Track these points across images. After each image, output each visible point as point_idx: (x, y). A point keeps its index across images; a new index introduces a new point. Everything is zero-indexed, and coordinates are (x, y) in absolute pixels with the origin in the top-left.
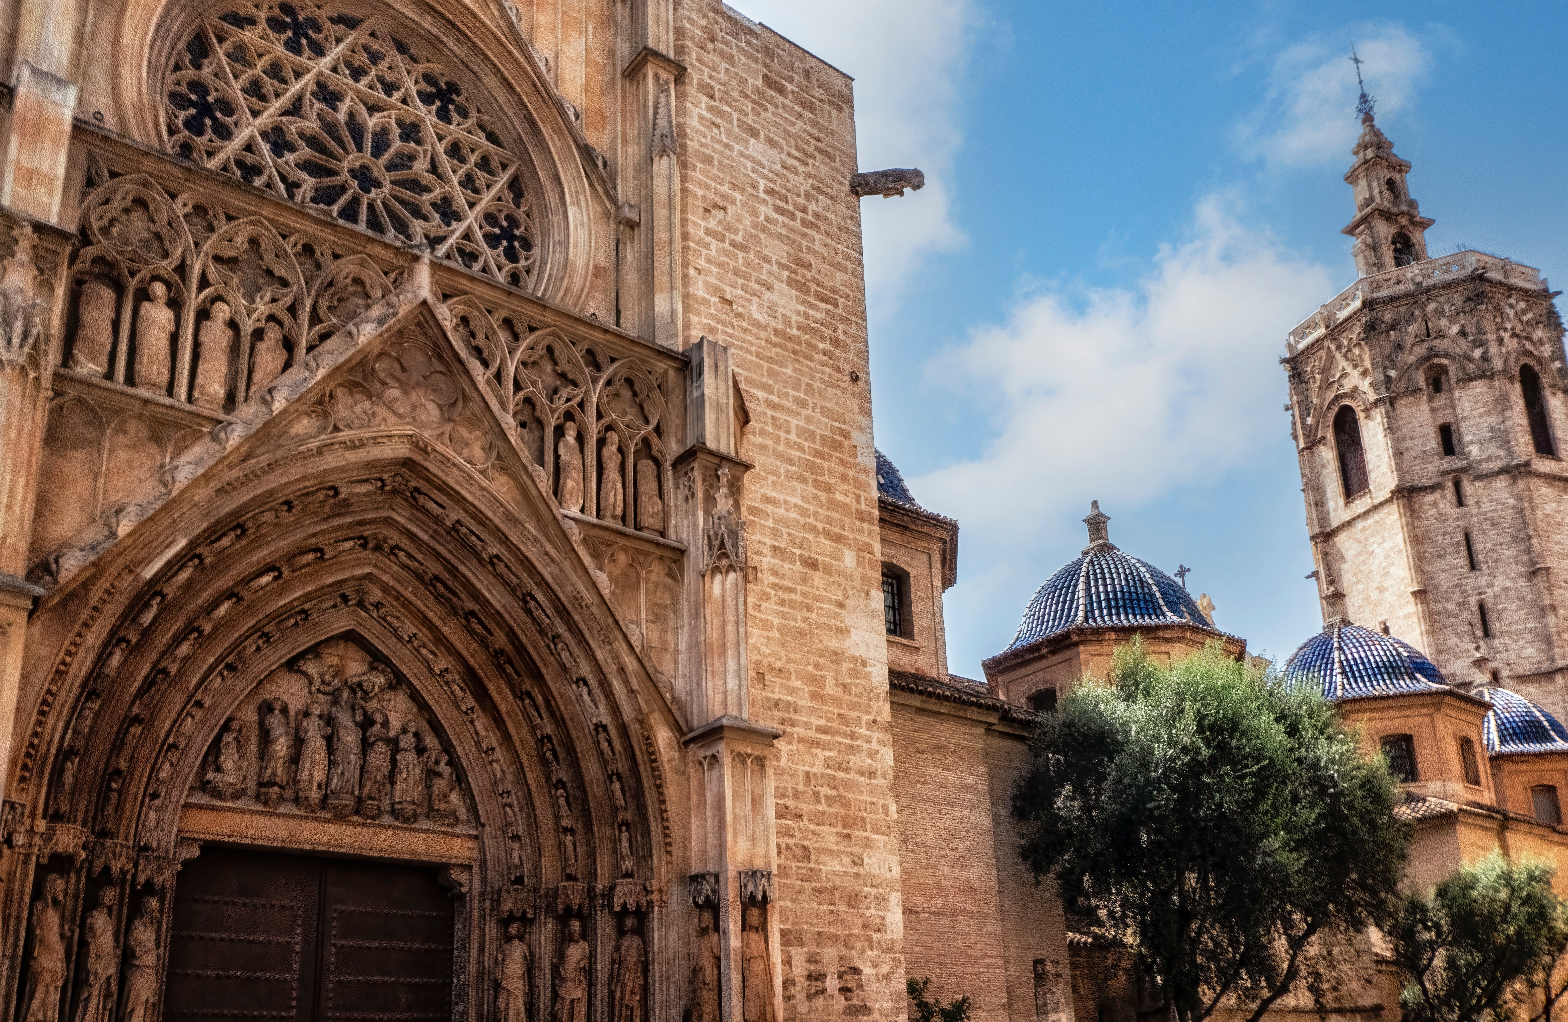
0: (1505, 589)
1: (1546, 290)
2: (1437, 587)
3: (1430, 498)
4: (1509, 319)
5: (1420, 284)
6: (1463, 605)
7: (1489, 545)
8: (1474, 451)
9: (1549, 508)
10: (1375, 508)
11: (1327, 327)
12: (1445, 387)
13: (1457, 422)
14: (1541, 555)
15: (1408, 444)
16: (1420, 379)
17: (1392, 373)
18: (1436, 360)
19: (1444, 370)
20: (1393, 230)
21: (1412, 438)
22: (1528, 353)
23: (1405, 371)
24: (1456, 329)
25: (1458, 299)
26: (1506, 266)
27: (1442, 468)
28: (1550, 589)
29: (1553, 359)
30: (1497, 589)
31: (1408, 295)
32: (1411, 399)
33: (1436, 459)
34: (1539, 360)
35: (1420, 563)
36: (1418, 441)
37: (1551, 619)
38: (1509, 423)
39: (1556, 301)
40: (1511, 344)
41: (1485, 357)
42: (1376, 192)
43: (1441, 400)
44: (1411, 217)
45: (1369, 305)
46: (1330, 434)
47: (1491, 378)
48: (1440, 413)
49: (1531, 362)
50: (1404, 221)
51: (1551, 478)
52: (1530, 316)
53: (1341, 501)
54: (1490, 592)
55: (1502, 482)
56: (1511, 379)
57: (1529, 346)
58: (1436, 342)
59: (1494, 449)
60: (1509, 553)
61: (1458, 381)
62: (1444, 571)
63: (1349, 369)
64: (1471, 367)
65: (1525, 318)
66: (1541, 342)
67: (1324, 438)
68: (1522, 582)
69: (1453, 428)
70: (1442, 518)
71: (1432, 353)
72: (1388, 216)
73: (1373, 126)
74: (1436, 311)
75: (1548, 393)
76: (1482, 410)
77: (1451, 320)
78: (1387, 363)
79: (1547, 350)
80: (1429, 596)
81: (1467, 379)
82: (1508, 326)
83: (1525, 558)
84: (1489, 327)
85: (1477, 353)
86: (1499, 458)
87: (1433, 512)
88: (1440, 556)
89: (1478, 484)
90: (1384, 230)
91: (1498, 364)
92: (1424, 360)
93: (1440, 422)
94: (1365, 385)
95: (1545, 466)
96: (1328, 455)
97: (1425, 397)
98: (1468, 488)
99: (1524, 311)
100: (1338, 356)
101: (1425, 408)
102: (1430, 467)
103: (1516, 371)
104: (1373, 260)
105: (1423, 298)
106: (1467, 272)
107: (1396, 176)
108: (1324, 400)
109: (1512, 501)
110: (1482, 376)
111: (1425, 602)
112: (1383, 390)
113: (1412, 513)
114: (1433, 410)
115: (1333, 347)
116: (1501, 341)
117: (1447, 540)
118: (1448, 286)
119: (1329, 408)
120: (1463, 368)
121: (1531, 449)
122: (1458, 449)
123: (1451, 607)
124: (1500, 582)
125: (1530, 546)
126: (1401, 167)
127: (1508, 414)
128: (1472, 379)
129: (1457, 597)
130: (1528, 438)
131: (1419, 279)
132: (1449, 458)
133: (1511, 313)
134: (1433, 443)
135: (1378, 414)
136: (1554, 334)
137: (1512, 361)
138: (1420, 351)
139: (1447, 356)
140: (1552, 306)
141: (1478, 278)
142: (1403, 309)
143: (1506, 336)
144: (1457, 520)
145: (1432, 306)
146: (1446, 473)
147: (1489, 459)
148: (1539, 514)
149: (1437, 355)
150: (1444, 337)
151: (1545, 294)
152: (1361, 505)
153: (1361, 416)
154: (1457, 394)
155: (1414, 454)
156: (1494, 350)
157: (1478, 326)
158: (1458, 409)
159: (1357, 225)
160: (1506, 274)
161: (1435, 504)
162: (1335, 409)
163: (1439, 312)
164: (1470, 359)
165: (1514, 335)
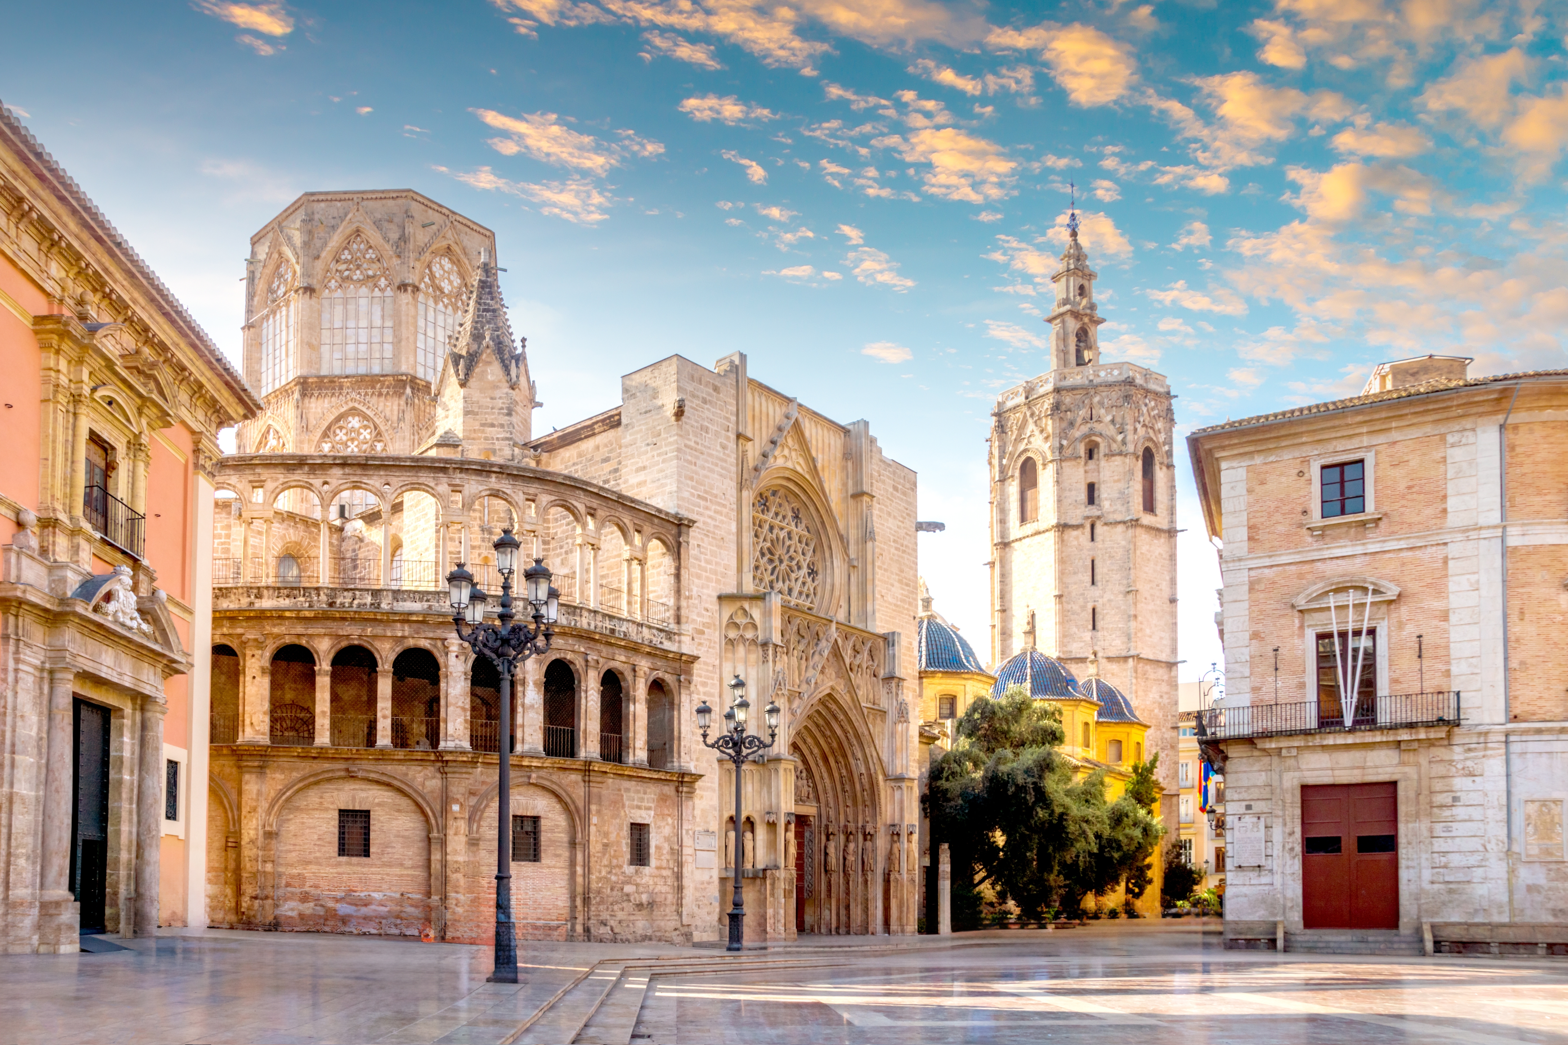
0: (1110, 601)
1: (1168, 393)
2: (1069, 593)
3: (1075, 533)
4: (1143, 415)
5: (1091, 381)
6: (1083, 608)
7: (1105, 570)
8: (1106, 505)
9: (1144, 549)
10: (1038, 533)
11: (1027, 398)
12: (1095, 456)
13: (1099, 483)
14: (1134, 581)
15: (1067, 494)
16: (1082, 450)
17: (1065, 442)
18: (1094, 438)
19: (1097, 445)
20: (1078, 326)
21: (1070, 490)
22: (1150, 439)
23: (1073, 442)
24: (1109, 418)
25: (1114, 395)
26: (1147, 374)
27: (1086, 514)
28: (1135, 604)
29: (1164, 444)
30: (1105, 600)
31: (1082, 388)
32: (1074, 463)
33: (1083, 507)
34: (1156, 444)
35: (1062, 576)
36: (1073, 493)
37: (1133, 624)
38: (1131, 490)
39: (1173, 401)
40: (1141, 431)
41: (1124, 442)
42: (1071, 295)
43: (1092, 464)
44: (1091, 317)
45: (1057, 390)
46: (1017, 474)
47: (1126, 455)
48: (1089, 475)
49: (1150, 445)
50: (1086, 320)
51: (1150, 528)
52: (1156, 412)
53: (1018, 523)
54: (1100, 601)
55: (1120, 528)
56: (1137, 458)
57: (1152, 434)
58: (1096, 425)
59: (1119, 507)
60: (1117, 577)
61: (1105, 455)
62: (1075, 583)
63: (1037, 432)
64: (1114, 447)
65: (1152, 414)
66: (1159, 431)
67: (1012, 476)
68: (1121, 597)
69: (1096, 486)
70: (1080, 548)
71: (1092, 433)
72: (1076, 315)
73: (1075, 240)
74: (1099, 402)
75: (1157, 467)
76: (1116, 478)
77: (1108, 409)
78: (1063, 435)
79: (1162, 437)
80: (1064, 599)
81: (1110, 455)
82: (1141, 419)
83: (1125, 582)
84: (1129, 420)
85: (1120, 438)
86: (1121, 512)
87: (1075, 543)
88: (1075, 573)
89: (1105, 528)
90: (1073, 325)
91: (1131, 448)
92: (1085, 436)
93: (1089, 480)
94: (1046, 447)
95: (1147, 519)
96: (1013, 488)
97: (1083, 463)
98: (1099, 529)
99: (1153, 409)
100: (1030, 421)
101: (1081, 470)
102: (1078, 512)
103: (1141, 453)
104: (1062, 347)
105: (1092, 392)
106: (1123, 378)
107: (1086, 283)
108: (1016, 450)
109: (1123, 543)
110: (1120, 454)
111: (1061, 603)
112: (1057, 453)
113: (1062, 541)
114: (1086, 472)
115: (1028, 414)
116: (1135, 430)
117: (1081, 563)
118: (1109, 385)
119: (1019, 456)
120: (1110, 446)
121: (1141, 508)
122: (1096, 502)
123: (1076, 607)
124: (1108, 596)
125: (1129, 575)
126: (1090, 276)
127: (1131, 483)
128: (1113, 455)
129: (1081, 601)
130: (1140, 500)
131: (1091, 378)
132: (1090, 507)
133: (1145, 409)
134: (1083, 496)
135: (1051, 468)
136: (1168, 425)
137: (1139, 445)
138: (1085, 429)
139: (1101, 435)
140: (1170, 404)
141: (1130, 382)
142: (1078, 397)
143: (1139, 426)
144: (1089, 550)
145: (1096, 399)
146: (1087, 518)
147: (1114, 512)
148: (1138, 552)
149: (1095, 435)
150: (1101, 422)
151: (1168, 395)
152: (1029, 528)
153: (1040, 467)
154: (1103, 463)
155: (1070, 501)
156: (1130, 437)
157: (1123, 417)
158: (1102, 475)
159: (1055, 318)
160: (1146, 381)
161: (1077, 538)
162: (1023, 458)
163: (1101, 403)
164: (1114, 441)
165: (1144, 425)
